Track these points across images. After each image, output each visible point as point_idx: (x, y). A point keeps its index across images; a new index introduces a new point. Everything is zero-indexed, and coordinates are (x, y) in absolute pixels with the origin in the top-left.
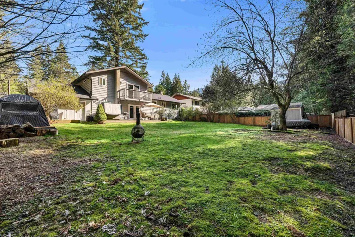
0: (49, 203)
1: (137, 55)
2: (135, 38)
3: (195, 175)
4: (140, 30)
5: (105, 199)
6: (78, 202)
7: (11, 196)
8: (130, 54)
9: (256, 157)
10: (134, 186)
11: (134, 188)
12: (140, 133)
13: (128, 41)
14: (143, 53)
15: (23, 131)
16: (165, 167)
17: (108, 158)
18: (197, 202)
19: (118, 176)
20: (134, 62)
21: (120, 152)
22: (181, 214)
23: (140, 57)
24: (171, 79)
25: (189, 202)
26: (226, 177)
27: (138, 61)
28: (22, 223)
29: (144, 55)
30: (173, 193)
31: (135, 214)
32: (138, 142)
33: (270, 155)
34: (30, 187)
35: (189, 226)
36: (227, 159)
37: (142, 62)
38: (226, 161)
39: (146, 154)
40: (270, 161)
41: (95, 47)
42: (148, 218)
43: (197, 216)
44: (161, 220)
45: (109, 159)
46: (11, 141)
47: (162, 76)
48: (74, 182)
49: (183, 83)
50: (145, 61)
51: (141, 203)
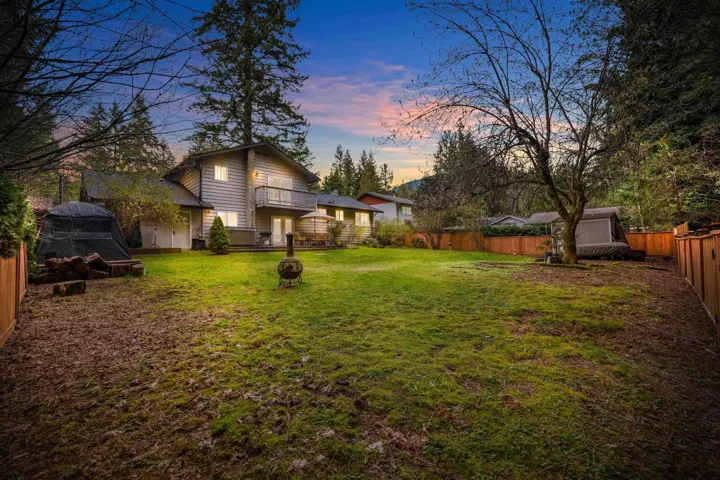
0: (164, 370)
1: (287, 117)
2: (282, 85)
3: (383, 336)
4: (292, 69)
5: (243, 366)
6: (204, 368)
7: (104, 362)
8: (274, 117)
9: (497, 310)
10: (285, 351)
11: (285, 354)
12: (295, 269)
13: (268, 92)
14: (298, 113)
15: (88, 268)
16: (337, 325)
17: (239, 312)
18: (380, 370)
19: (259, 337)
20: (282, 132)
21: (260, 303)
22: (353, 381)
23: (293, 121)
24: (356, 162)
25: (367, 369)
26: (434, 339)
27: (290, 129)
28: (134, 391)
29: (301, 117)
30: (344, 359)
31: (288, 383)
32: (290, 287)
33: (524, 307)
34: (128, 352)
35: (363, 394)
36: (444, 314)
37: (297, 131)
38: (441, 317)
39: (305, 306)
40: (520, 316)
41: (206, 104)
42: (305, 387)
43: (376, 385)
44: (325, 389)
45: (241, 315)
46: (72, 285)
47: (336, 157)
48: (191, 345)
49: (379, 171)
50: (303, 128)
51: (297, 371)
